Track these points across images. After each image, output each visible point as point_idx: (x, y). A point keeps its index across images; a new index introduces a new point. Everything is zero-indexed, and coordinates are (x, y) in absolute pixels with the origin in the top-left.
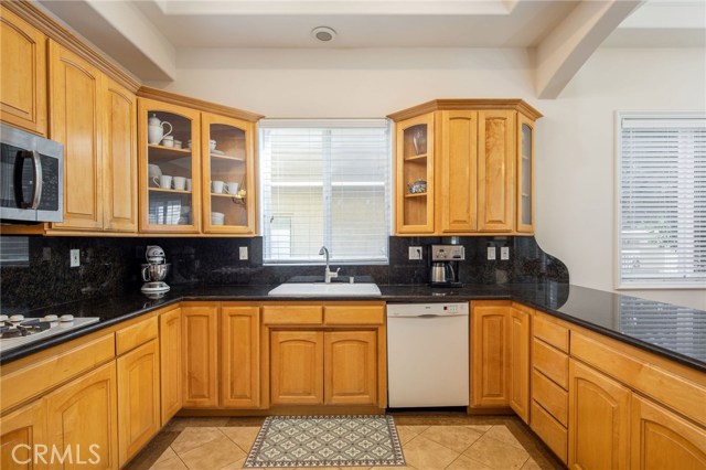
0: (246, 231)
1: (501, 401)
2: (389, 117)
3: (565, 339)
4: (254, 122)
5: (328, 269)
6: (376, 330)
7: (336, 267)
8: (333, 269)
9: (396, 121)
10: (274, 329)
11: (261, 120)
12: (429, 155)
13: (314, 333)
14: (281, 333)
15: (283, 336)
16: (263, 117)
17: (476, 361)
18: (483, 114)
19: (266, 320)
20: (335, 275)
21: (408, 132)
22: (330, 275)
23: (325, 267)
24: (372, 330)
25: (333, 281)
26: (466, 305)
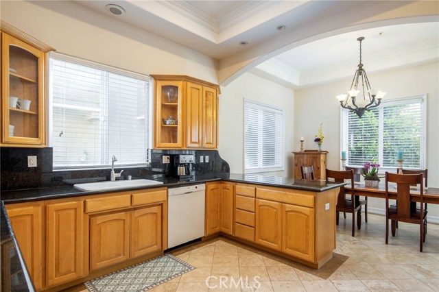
0: (39, 142)
1: (217, 230)
2: (152, 76)
3: (254, 192)
4: (45, 52)
5: (113, 171)
6: (162, 205)
7: (120, 169)
8: (117, 171)
9: (155, 79)
10: (92, 215)
11: (52, 52)
12: (179, 104)
13: (124, 213)
14: (99, 217)
15: (100, 219)
16: (54, 50)
17: (208, 212)
18: (206, 89)
19: (89, 210)
20: (119, 175)
21: (164, 88)
22: (114, 175)
23: (111, 170)
24: (158, 205)
25: (117, 179)
26: (204, 185)
